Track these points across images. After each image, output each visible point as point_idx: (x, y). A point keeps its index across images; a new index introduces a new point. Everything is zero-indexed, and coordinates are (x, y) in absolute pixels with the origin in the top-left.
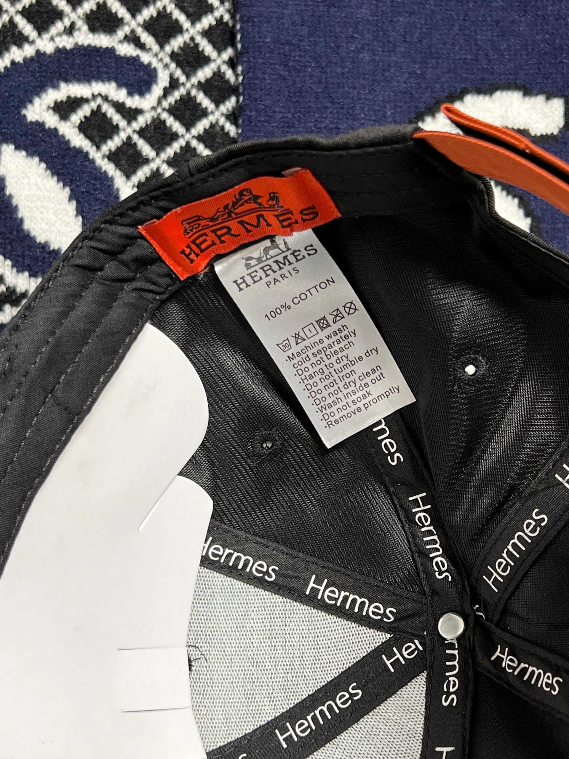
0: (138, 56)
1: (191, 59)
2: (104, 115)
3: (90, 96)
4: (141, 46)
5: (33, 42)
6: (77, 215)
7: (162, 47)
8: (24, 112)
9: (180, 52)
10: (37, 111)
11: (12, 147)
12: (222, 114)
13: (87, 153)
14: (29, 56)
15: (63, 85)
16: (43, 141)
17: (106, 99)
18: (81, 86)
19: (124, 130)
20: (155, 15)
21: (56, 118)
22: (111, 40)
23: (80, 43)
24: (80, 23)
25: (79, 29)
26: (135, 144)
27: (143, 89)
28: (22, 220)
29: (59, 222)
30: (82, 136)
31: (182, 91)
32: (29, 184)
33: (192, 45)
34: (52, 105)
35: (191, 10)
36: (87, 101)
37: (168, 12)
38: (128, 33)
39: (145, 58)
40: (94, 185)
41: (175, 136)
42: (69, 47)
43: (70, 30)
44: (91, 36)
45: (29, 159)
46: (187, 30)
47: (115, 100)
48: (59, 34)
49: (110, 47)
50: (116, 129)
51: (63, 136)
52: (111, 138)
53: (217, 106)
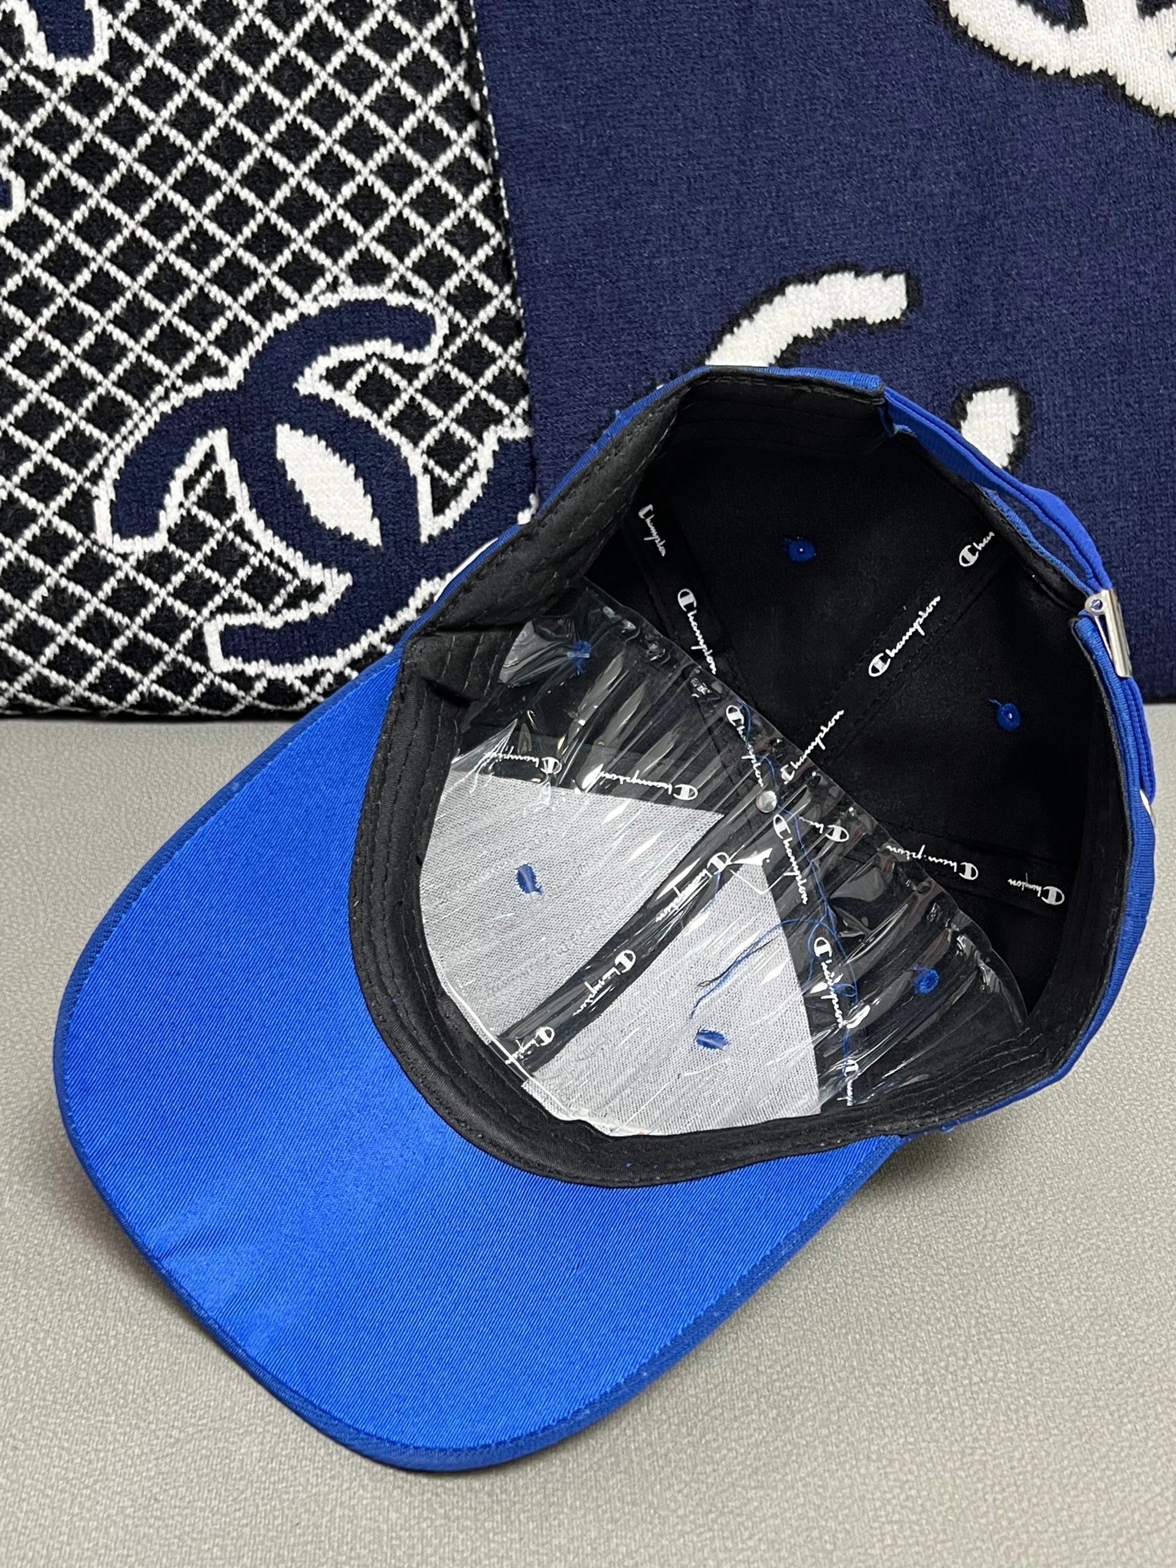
0: (411, 304)
1: (471, 298)
2: (382, 376)
3: (364, 358)
4: (414, 293)
5: (295, 305)
6: (365, 495)
7: (436, 290)
8: (295, 385)
9: (456, 292)
10: (309, 382)
11: (287, 426)
12: (512, 357)
13: (369, 422)
14: (292, 321)
15: (333, 349)
16: (319, 415)
17: (381, 358)
18: (353, 348)
19: (405, 390)
20: (424, 255)
21: (331, 387)
22: (379, 290)
23: (346, 299)
24: (343, 277)
25: (343, 283)
26: (419, 404)
27: (422, 340)
28: (308, 506)
29: (347, 504)
30: (360, 404)
31: (465, 336)
32: (310, 466)
33: (470, 283)
34: (324, 374)
35: (463, 243)
36: (361, 364)
37: (439, 248)
38: (397, 279)
39: (420, 305)
40: (381, 457)
41: (463, 390)
42: (334, 305)
43: (333, 286)
44: (356, 288)
45: (307, 438)
46: (462, 266)
47: (392, 357)
48: (323, 292)
49: (379, 298)
50: (397, 391)
51: (340, 407)
52: (392, 402)
53: (505, 349)
